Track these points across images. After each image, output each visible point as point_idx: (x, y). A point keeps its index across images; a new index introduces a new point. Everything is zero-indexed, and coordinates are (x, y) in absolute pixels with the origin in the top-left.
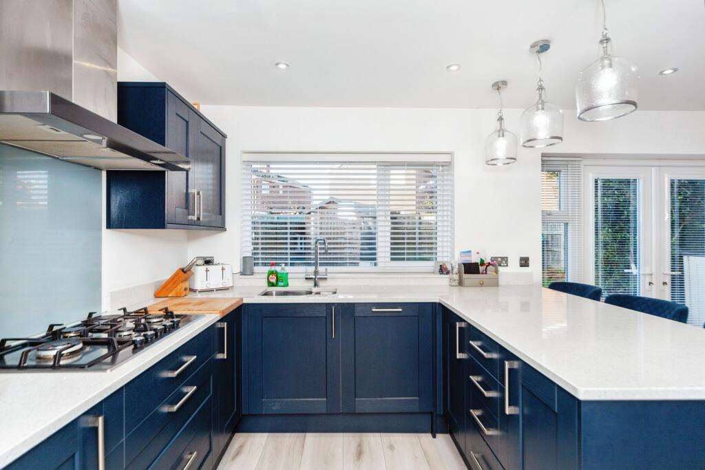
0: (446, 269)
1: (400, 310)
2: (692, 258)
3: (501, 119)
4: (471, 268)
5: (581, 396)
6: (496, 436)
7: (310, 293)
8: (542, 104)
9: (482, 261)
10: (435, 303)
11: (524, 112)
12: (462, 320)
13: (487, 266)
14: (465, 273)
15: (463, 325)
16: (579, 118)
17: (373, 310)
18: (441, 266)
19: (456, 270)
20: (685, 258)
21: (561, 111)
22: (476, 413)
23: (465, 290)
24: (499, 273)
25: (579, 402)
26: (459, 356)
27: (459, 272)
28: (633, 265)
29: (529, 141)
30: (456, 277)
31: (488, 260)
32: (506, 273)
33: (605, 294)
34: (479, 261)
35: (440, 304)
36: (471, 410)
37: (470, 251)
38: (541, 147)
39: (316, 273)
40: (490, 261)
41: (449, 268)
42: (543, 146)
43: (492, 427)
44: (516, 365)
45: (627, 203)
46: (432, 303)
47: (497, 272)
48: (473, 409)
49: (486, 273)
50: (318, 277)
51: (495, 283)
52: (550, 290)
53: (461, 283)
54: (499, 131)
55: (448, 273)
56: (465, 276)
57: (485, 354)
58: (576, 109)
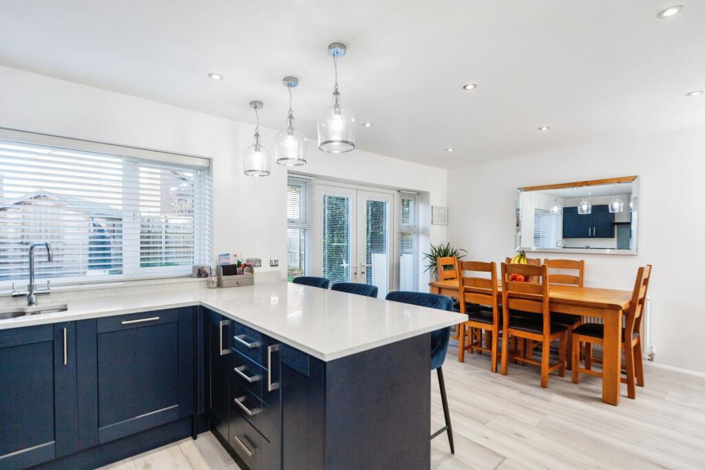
0: (205, 272)
1: (158, 318)
2: (376, 254)
3: (257, 135)
4: (229, 270)
5: (326, 359)
6: (260, 414)
7: (23, 314)
8: (291, 130)
9: (239, 263)
10: (196, 306)
11: (278, 134)
12: (224, 318)
13: (245, 267)
14: (224, 275)
15: (227, 322)
16: (319, 148)
17: (123, 323)
18: (199, 270)
19: (214, 273)
20: (372, 254)
21: (305, 139)
22: (238, 401)
23: (224, 290)
24: (254, 273)
25: (325, 363)
26: (222, 353)
27: (218, 275)
28: (344, 261)
29: (281, 159)
30: (215, 279)
31: (244, 262)
32: (260, 273)
33: (331, 285)
34: (236, 263)
35: (201, 306)
36: (236, 400)
37: (228, 254)
38: (290, 165)
39: (31, 287)
40: (245, 263)
41: (208, 271)
42: (292, 165)
43: (255, 408)
44: (277, 347)
45: (341, 215)
46: (193, 307)
47: (252, 271)
48: (236, 397)
49: (243, 274)
50: (34, 292)
51: (251, 283)
52: (294, 284)
53: (219, 285)
54: (256, 145)
55: (206, 276)
56: (224, 278)
57: (249, 345)
58: (317, 139)
